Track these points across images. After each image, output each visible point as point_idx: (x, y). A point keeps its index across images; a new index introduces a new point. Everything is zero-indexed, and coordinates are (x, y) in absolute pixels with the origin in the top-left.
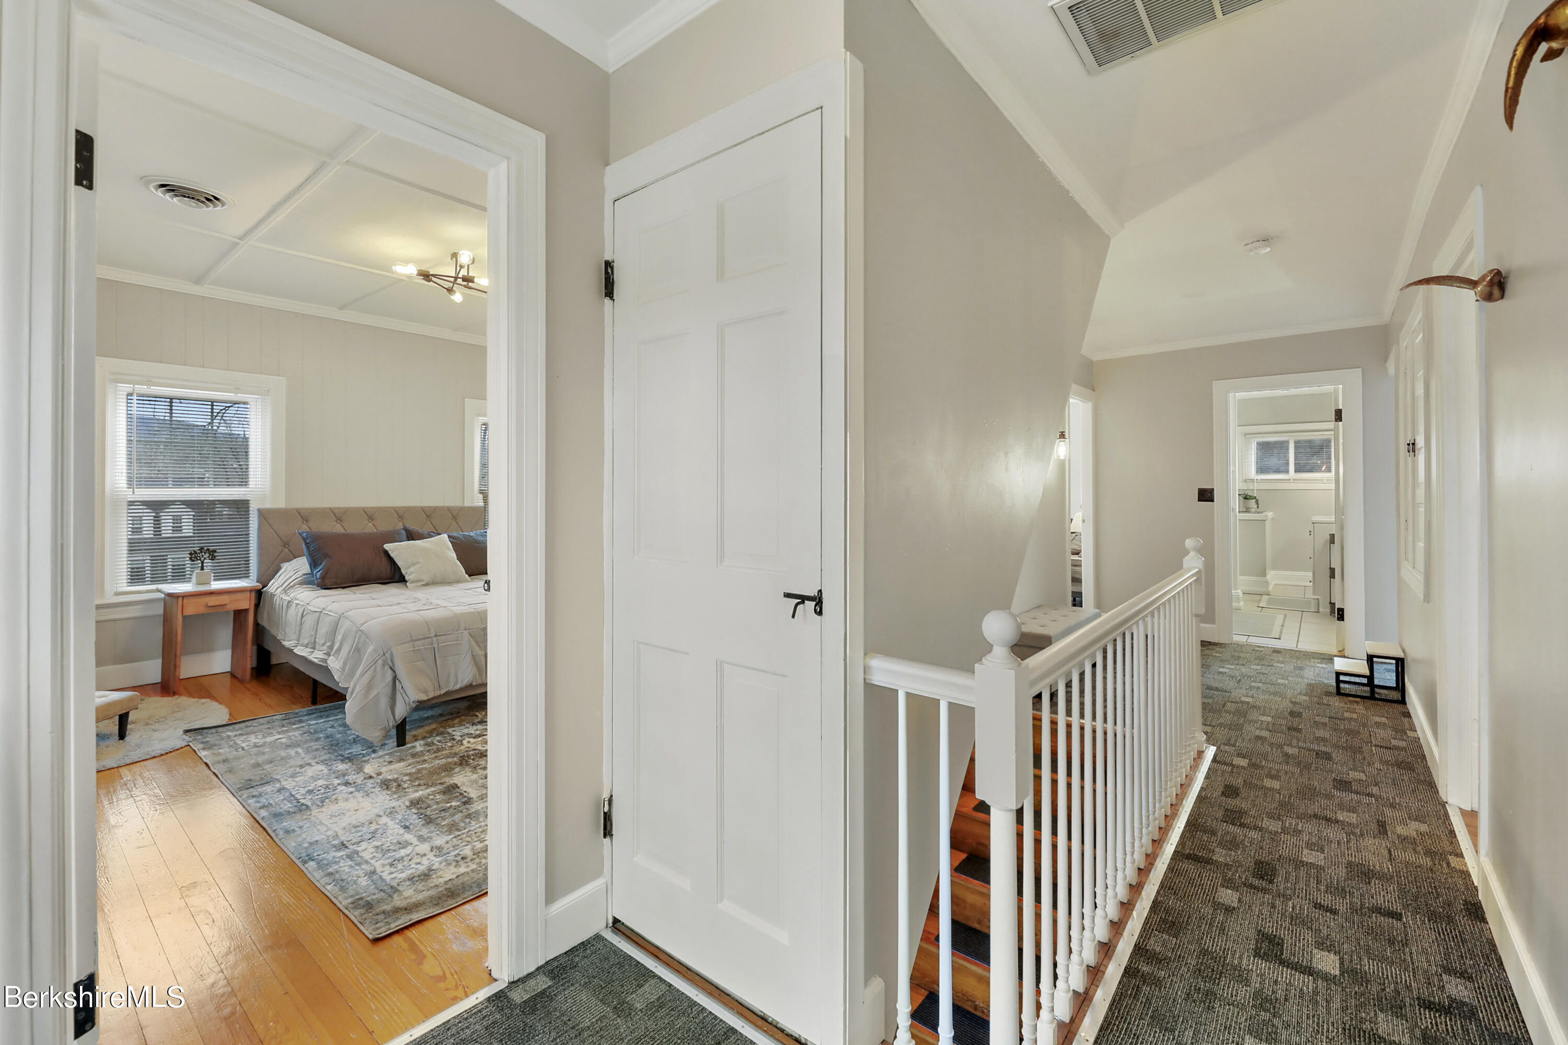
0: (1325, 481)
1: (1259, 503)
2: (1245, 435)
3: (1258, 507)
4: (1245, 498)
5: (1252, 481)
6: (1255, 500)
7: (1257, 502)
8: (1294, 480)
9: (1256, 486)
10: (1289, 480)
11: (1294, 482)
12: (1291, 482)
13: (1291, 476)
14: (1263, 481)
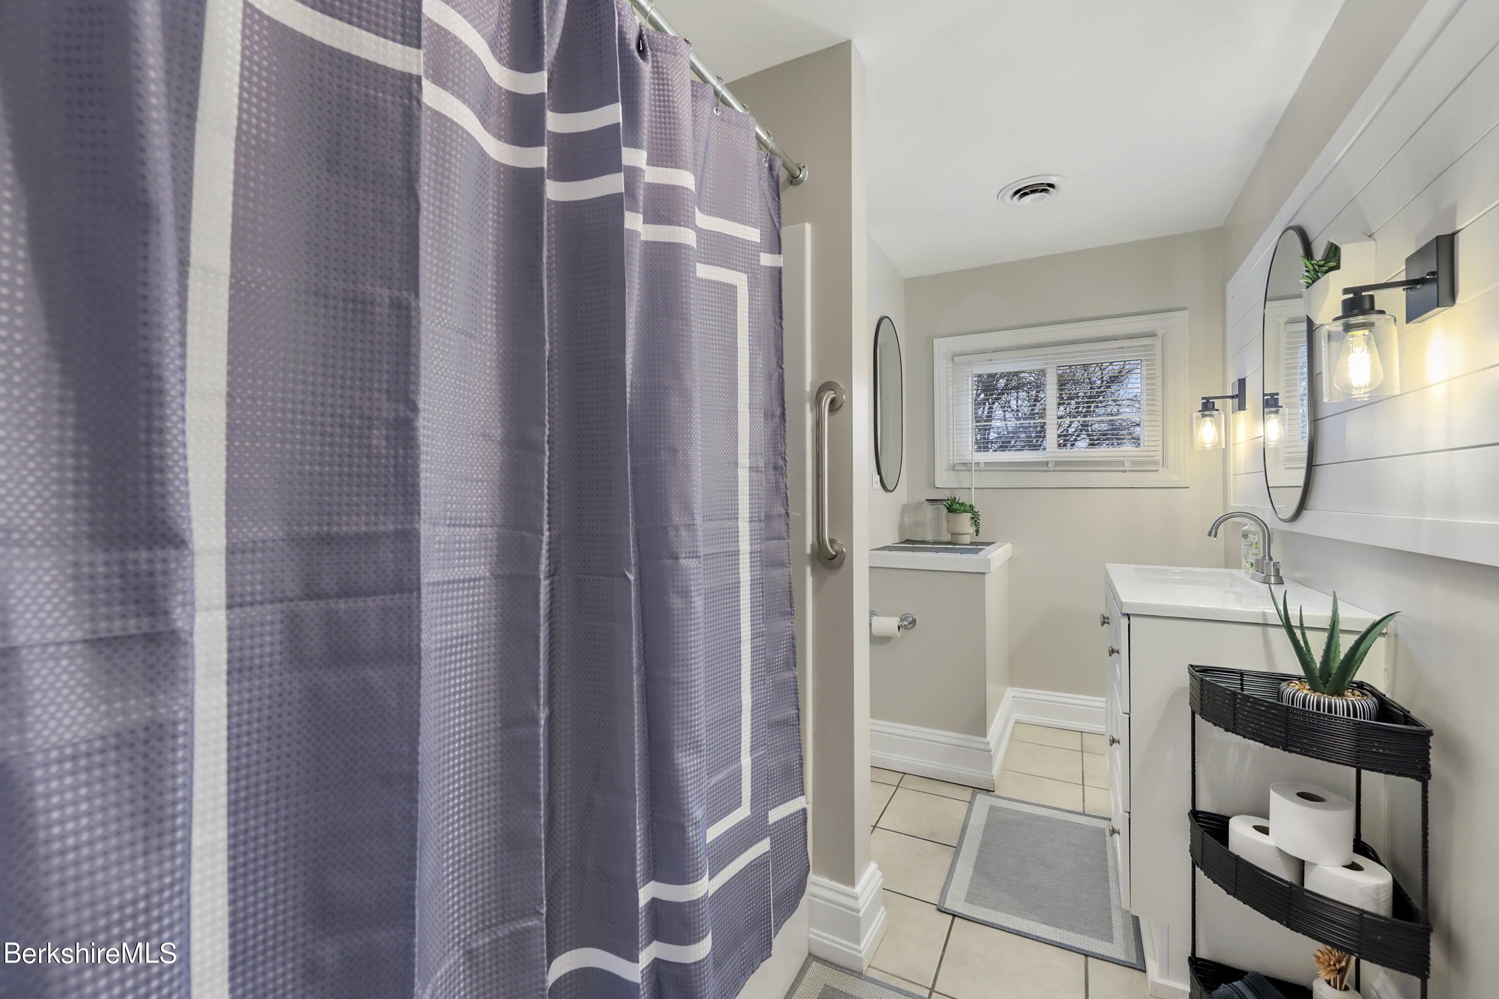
0: (1127, 466)
1: (981, 522)
2: (954, 356)
3: (977, 532)
4: (951, 510)
5: (967, 466)
6: (969, 515)
7: (975, 520)
8: (1057, 463)
9: (975, 480)
10: (1048, 463)
11: (1054, 471)
12: (1049, 471)
13: (1052, 455)
14: (991, 466)
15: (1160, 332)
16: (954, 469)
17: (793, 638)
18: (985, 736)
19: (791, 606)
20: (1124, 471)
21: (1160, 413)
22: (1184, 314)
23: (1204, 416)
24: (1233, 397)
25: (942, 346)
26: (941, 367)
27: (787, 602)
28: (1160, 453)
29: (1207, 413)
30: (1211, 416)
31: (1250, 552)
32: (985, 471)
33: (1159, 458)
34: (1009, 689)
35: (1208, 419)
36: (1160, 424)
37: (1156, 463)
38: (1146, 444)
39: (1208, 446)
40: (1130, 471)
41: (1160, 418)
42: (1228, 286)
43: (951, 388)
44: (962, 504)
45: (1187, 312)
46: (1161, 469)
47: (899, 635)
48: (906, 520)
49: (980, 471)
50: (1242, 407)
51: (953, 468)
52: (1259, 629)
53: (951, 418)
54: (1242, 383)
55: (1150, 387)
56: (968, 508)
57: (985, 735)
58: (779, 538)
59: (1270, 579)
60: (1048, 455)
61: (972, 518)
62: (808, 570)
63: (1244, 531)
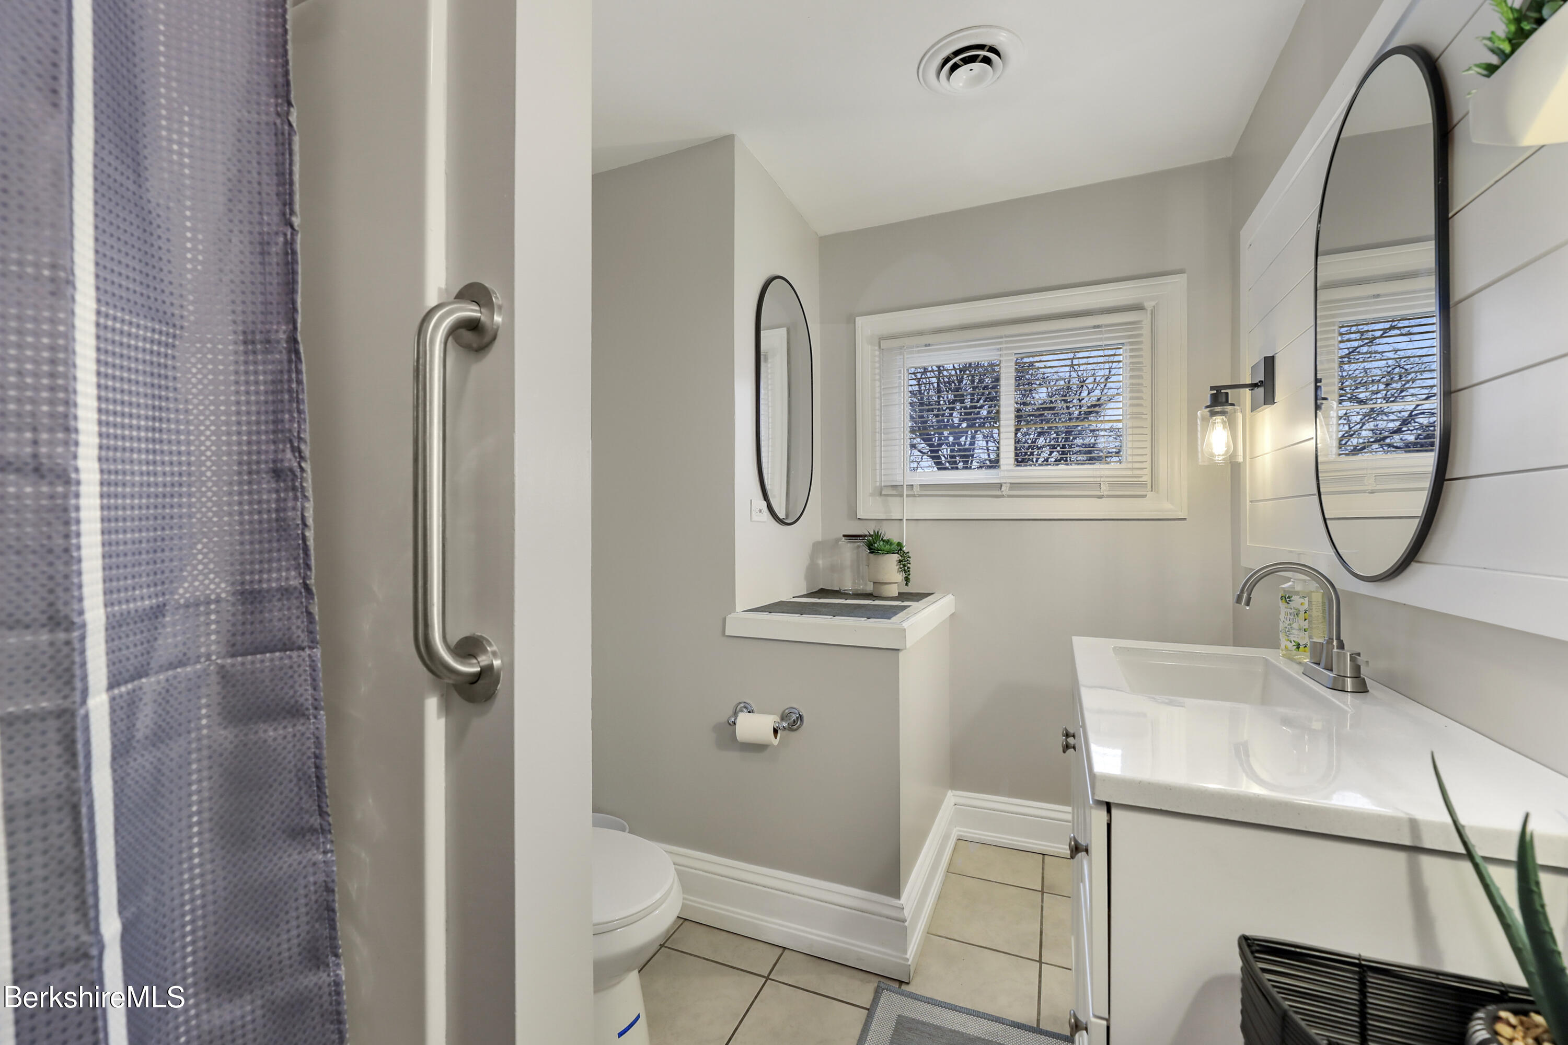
0: (1104, 490)
1: (912, 566)
2: (882, 338)
3: (907, 580)
4: (872, 550)
5: (897, 490)
6: (896, 557)
7: (904, 565)
8: (1014, 486)
9: (907, 509)
10: (998, 486)
11: (1009, 496)
12: (1003, 496)
13: (1006, 474)
14: (929, 490)
15: (1149, 305)
16: (881, 494)
17: (329, 890)
18: (898, 896)
19: (322, 813)
20: (1100, 497)
21: (1149, 417)
22: (1180, 281)
23: (1213, 414)
24: (1253, 386)
25: (867, 327)
26: (866, 353)
27: (309, 804)
28: (1147, 471)
29: (1218, 409)
30: (1223, 413)
31: (1295, 625)
32: (920, 496)
33: (1147, 479)
34: (950, 793)
35: (1219, 419)
36: (1148, 431)
37: (1143, 485)
38: (1130, 459)
39: (1219, 459)
40: (1109, 496)
41: (1148, 424)
42: (1243, 233)
43: (878, 383)
44: (888, 542)
45: (1185, 276)
46: (1150, 494)
47: (776, 742)
48: (820, 562)
49: (914, 496)
50: (1269, 399)
51: (880, 492)
52: (1401, 856)
53: (878, 425)
54: (1270, 363)
55: (1134, 381)
56: (894, 547)
57: (897, 894)
58: (288, 646)
59: (1344, 683)
60: (1002, 474)
61: (900, 561)
62: (432, 704)
63: (1284, 590)
